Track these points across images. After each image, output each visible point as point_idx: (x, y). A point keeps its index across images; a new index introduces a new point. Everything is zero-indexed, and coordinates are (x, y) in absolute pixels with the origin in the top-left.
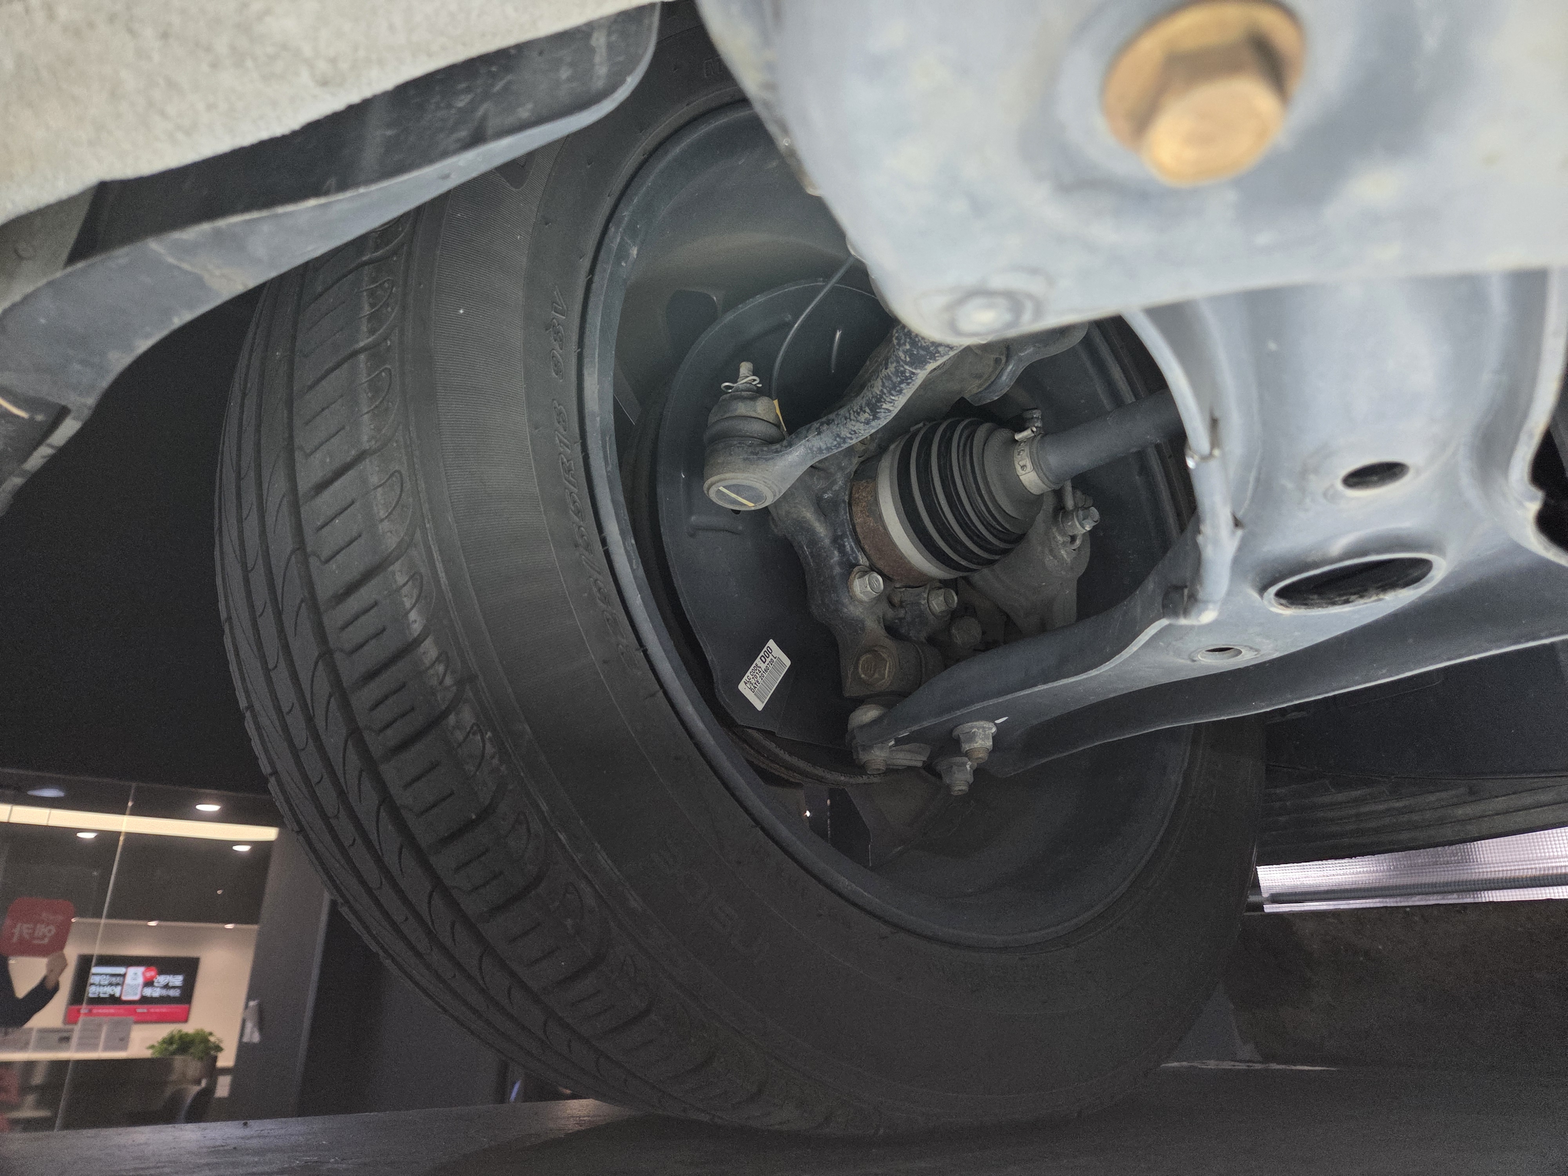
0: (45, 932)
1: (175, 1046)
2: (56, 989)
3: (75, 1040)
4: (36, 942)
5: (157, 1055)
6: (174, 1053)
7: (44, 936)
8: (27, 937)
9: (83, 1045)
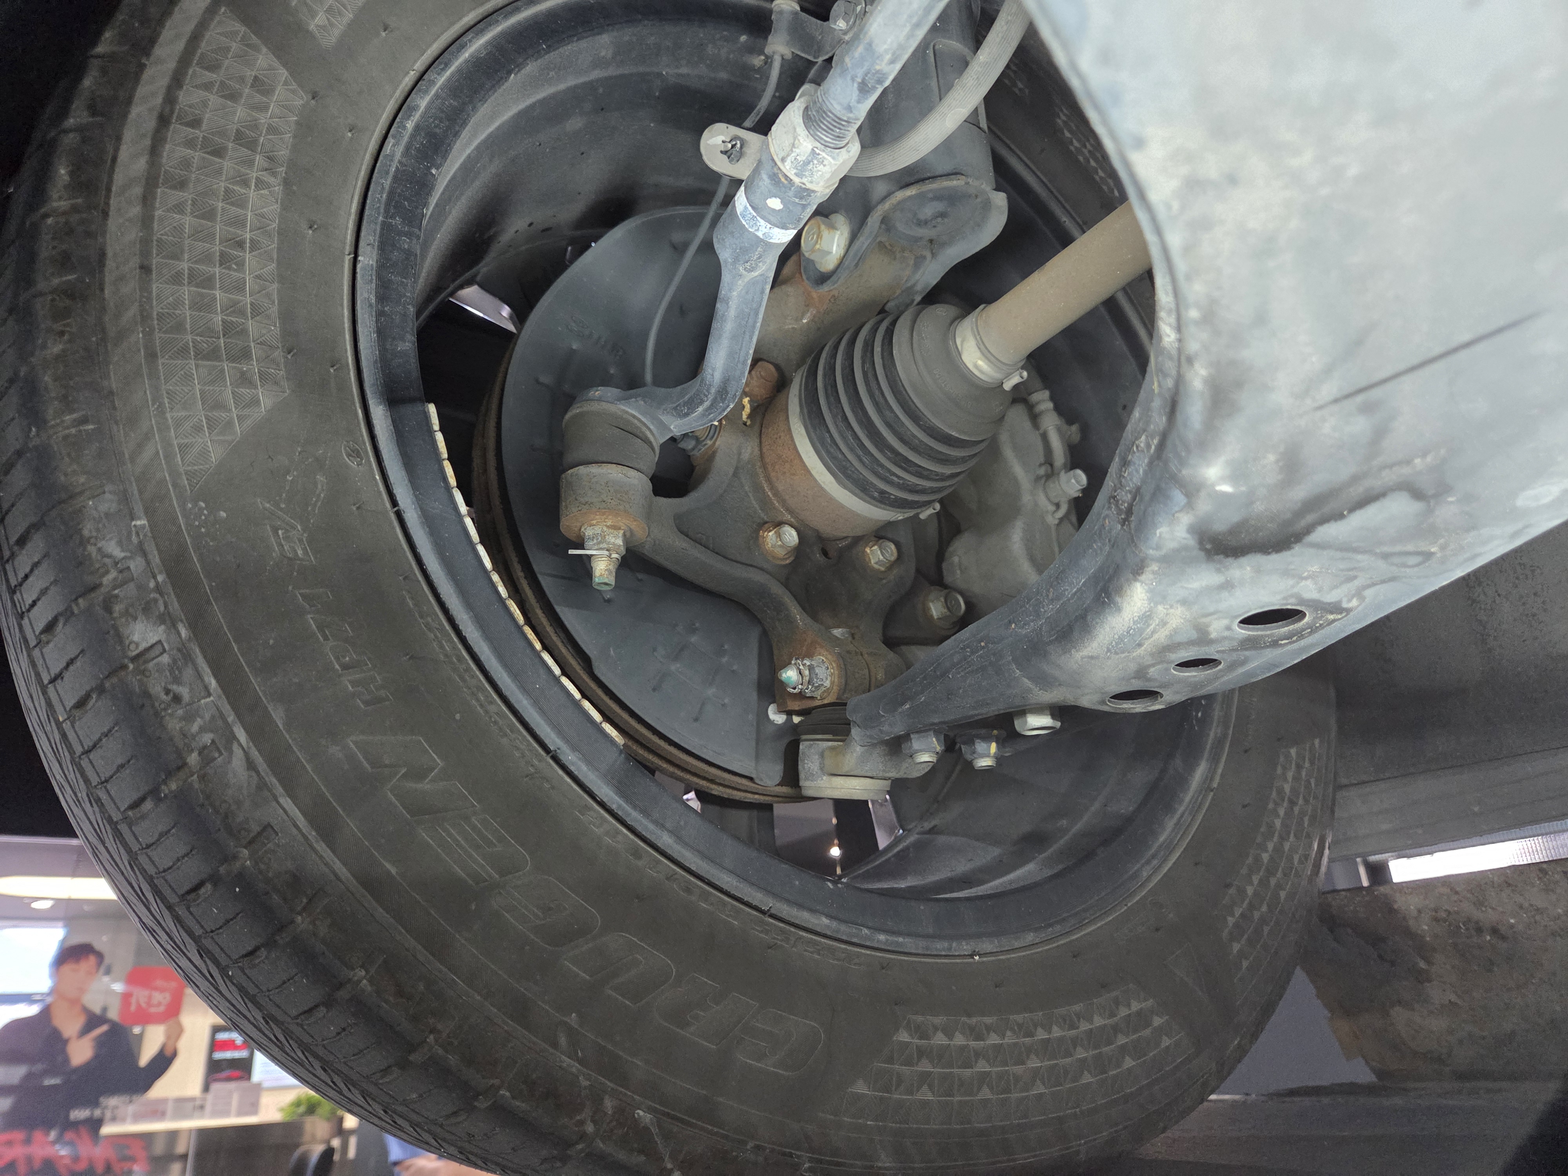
0: (161, 999)
1: (302, 1109)
2: (174, 1055)
3: (208, 1107)
4: (153, 1010)
5: (287, 1119)
6: (302, 1115)
7: (159, 1004)
8: (144, 1005)
9: (216, 1114)
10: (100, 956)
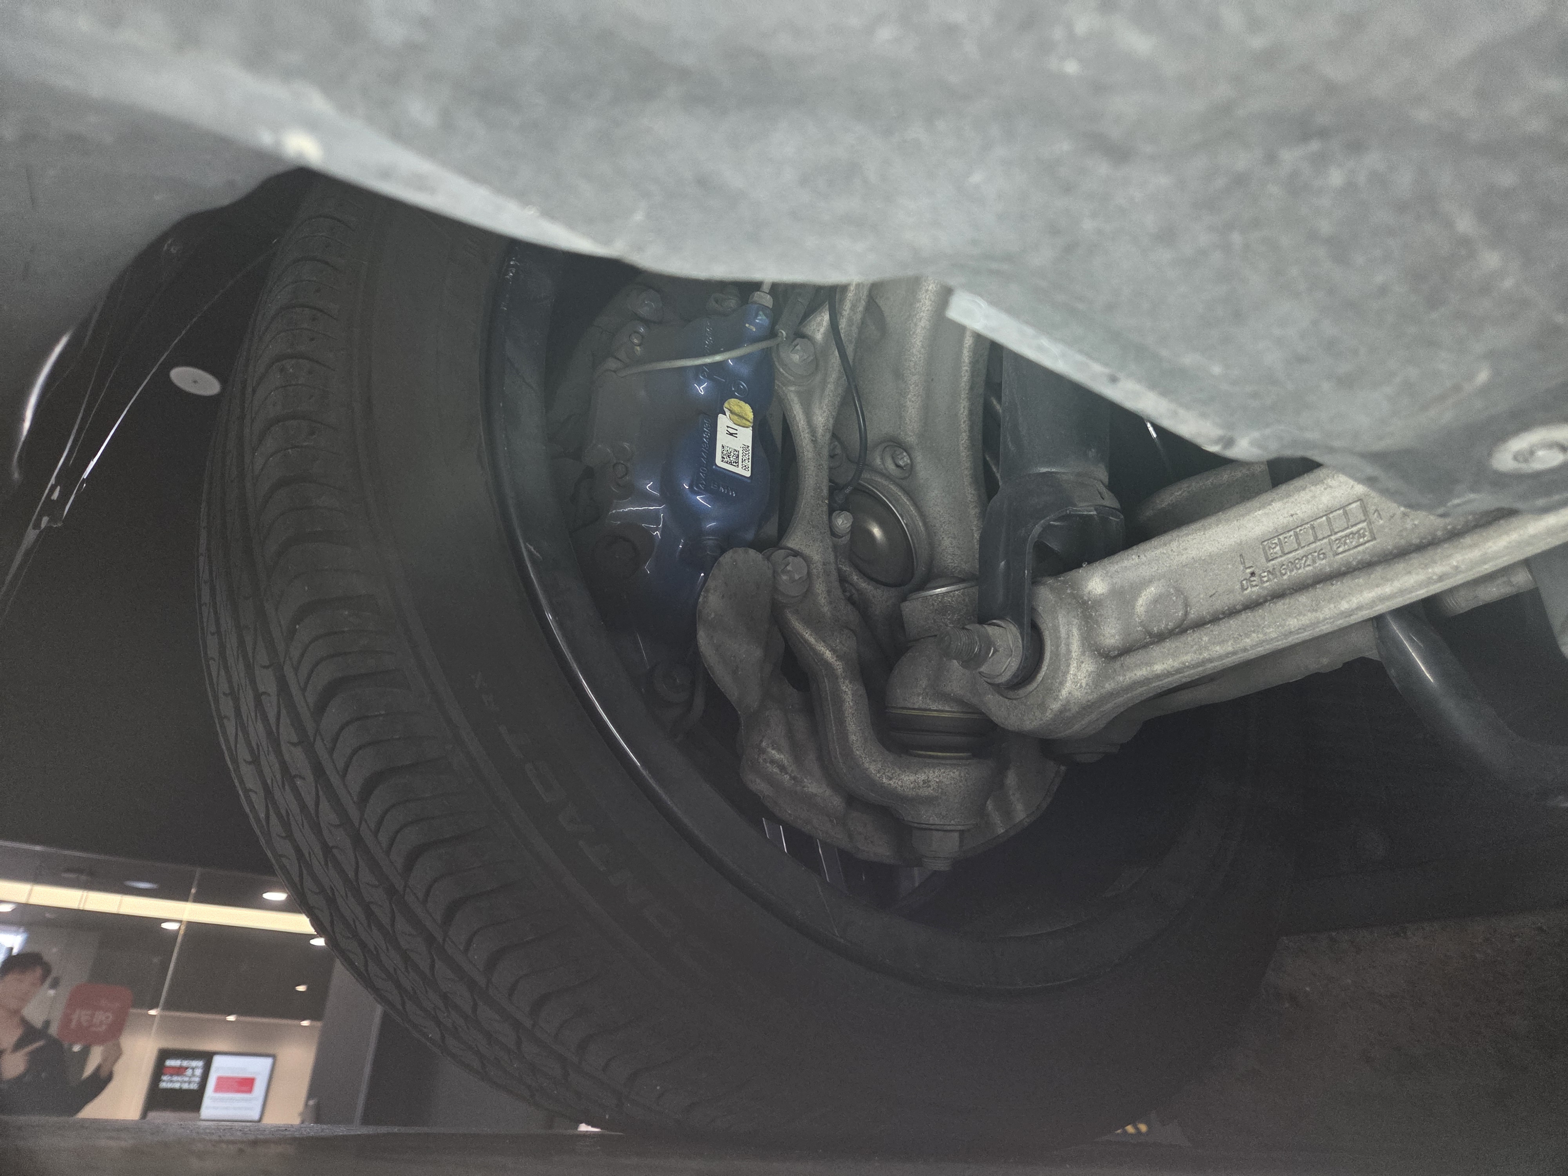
0: (102, 1019)
2: (109, 1078)
4: (95, 1030)
7: (101, 1023)
8: (85, 1024)
10: (47, 970)
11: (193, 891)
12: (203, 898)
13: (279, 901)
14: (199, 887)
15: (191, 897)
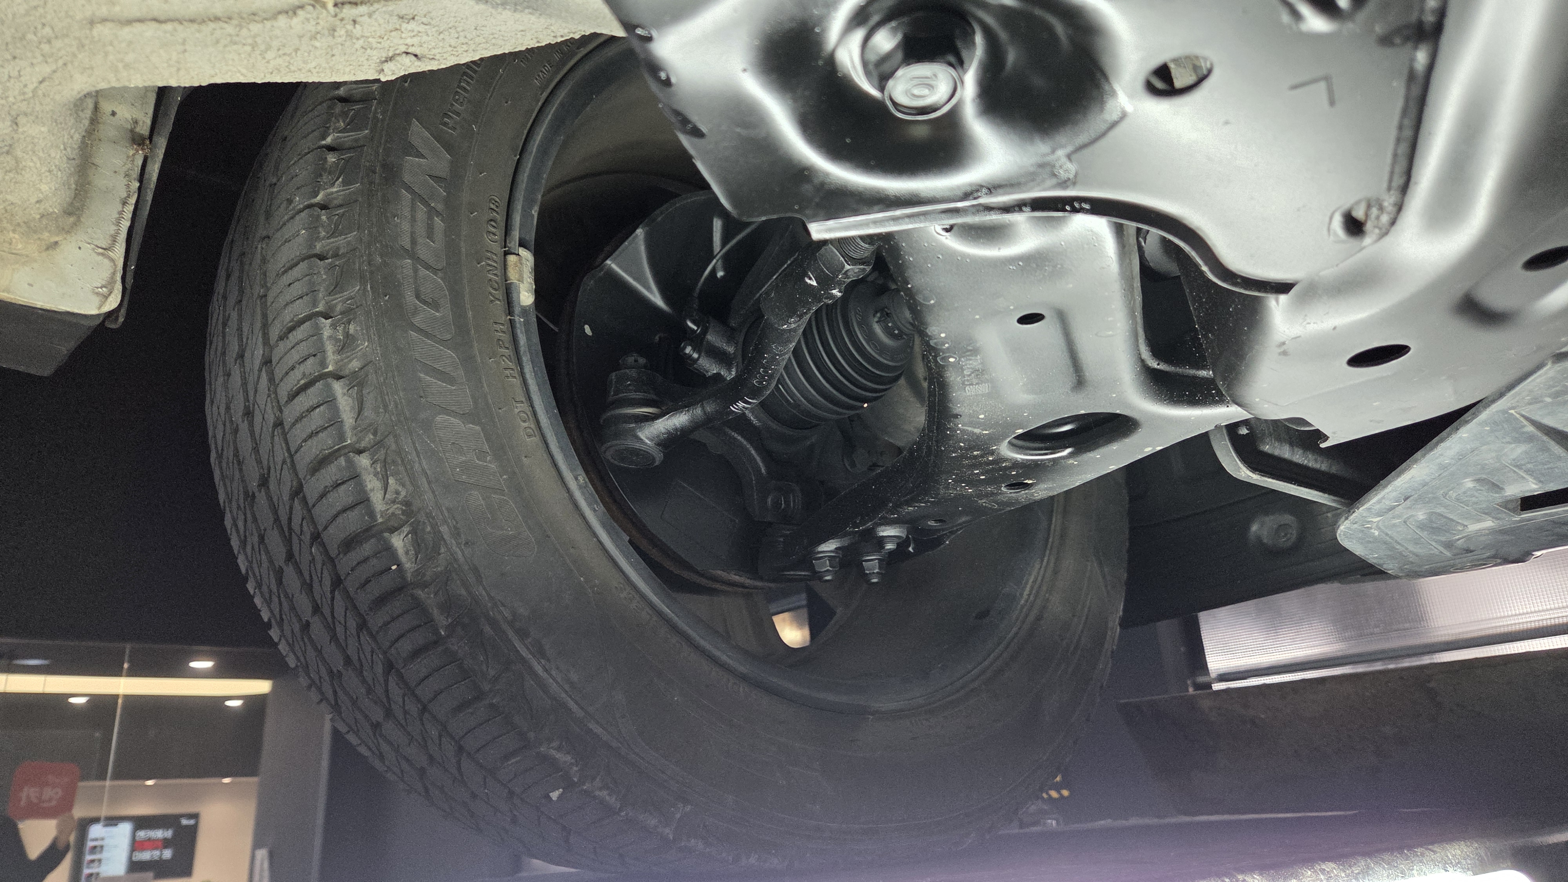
11: (126, 666)
12: (136, 671)
13: (207, 668)
14: (130, 662)
15: (124, 672)
